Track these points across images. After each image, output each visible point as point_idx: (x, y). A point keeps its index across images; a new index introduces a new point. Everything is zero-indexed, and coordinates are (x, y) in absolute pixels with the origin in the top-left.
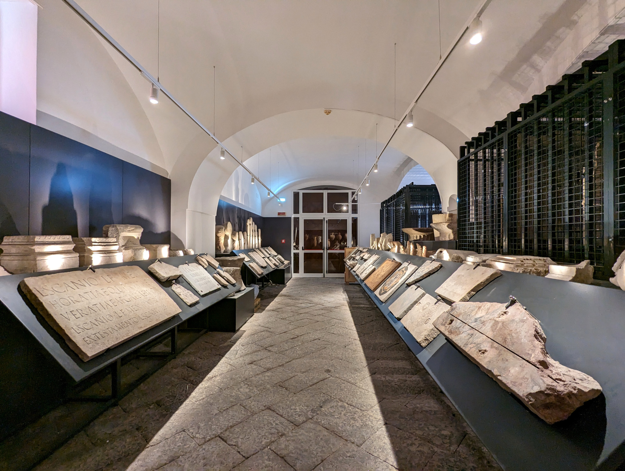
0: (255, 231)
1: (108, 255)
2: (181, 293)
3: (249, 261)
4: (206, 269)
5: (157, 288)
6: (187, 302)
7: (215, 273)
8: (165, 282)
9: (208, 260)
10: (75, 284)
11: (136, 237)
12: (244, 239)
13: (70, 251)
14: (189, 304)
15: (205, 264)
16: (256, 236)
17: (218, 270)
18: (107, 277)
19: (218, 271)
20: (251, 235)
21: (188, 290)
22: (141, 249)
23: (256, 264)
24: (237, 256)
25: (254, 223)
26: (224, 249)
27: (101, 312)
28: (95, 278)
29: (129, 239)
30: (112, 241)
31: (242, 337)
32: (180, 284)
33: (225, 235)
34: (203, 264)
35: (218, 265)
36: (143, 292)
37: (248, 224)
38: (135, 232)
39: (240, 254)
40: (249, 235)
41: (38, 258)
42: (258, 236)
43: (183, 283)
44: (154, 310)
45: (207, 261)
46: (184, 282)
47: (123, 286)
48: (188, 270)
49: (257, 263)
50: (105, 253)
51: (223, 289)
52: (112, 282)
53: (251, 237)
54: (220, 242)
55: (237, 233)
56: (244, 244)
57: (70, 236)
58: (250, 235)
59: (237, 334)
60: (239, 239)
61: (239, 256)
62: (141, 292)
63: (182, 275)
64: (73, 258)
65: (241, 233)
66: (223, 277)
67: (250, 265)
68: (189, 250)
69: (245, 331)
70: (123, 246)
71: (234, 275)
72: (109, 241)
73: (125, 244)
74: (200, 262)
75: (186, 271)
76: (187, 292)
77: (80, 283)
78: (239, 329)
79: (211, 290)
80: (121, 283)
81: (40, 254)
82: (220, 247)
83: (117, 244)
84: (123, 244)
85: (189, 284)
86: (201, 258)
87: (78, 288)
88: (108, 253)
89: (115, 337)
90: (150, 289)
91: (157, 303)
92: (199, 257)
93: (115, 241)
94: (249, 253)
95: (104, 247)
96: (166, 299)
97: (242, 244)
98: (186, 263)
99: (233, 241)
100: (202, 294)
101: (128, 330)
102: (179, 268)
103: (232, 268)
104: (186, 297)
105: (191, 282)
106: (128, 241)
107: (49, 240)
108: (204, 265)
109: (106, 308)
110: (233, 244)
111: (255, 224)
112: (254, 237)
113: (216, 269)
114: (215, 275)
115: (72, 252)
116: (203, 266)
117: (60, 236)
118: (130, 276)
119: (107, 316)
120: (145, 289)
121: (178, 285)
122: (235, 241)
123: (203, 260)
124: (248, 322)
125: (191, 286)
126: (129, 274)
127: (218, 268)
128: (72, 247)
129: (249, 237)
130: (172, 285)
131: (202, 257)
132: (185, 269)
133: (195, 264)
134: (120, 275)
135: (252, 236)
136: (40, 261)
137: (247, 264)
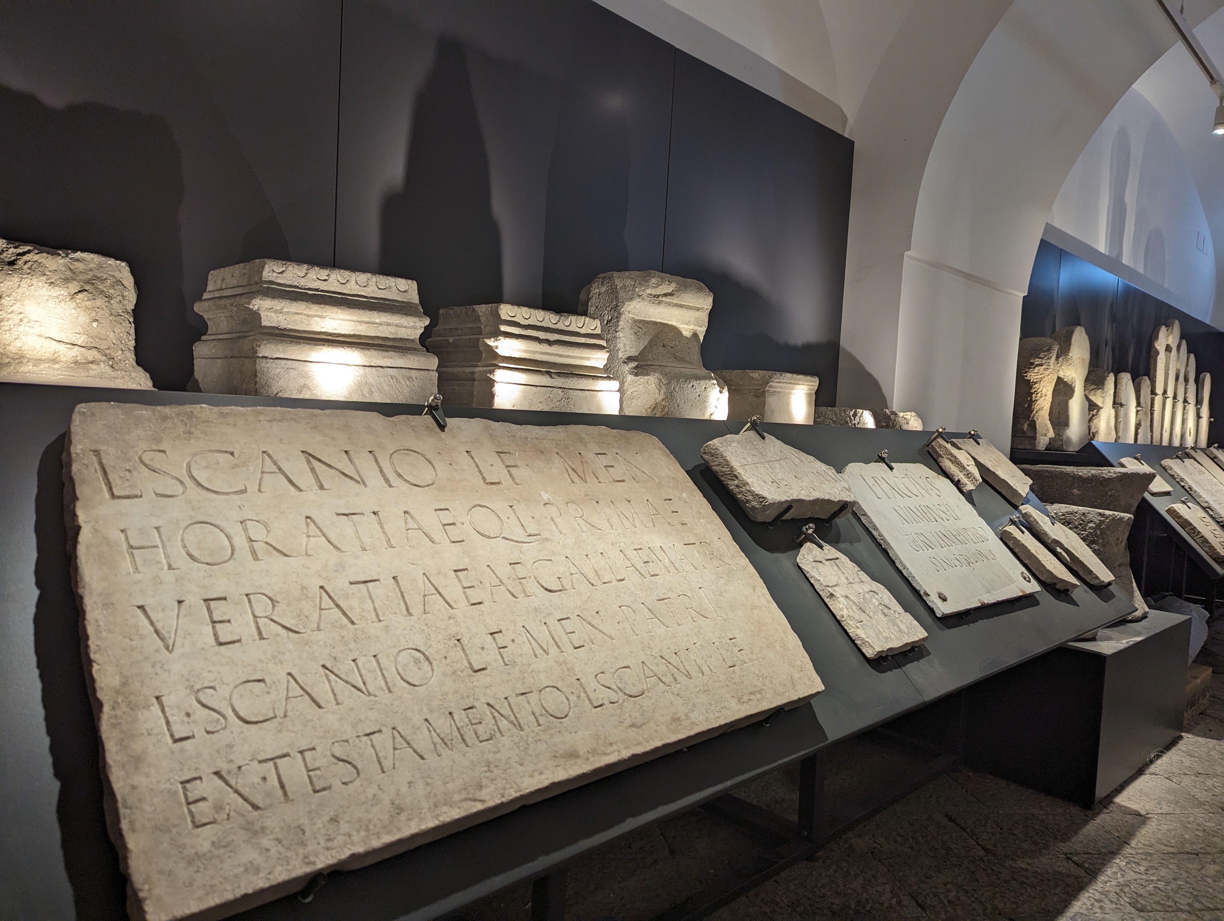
0: (1186, 380)
1: (558, 382)
2: (838, 592)
3: (1168, 494)
4: (969, 496)
5: (717, 544)
6: (864, 642)
7: (1013, 522)
8: (771, 524)
9: (980, 460)
10: (316, 464)
11: (686, 331)
12: (1139, 404)
13: (408, 345)
14: (870, 653)
15: (969, 475)
16: (1192, 399)
17: (1026, 508)
18: (496, 460)
19: (1026, 516)
20: (1170, 393)
21: (874, 578)
22: (698, 378)
23: (1202, 513)
24: (1112, 466)
25: (1184, 343)
26: (1051, 434)
27: (374, 629)
28: (430, 456)
29: (657, 336)
30: (582, 331)
31: (1127, 850)
32: (842, 545)
33: (1059, 380)
34: (959, 475)
35: (1027, 489)
36: (644, 555)
37: (1160, 345)
38: (681, 306)
39: (1124, 460)
40: (1159, 390)
41: (267, 350)
42: (1199, 402)
43: (856, 545)
44: (674, 660)
45: (979, 464)
46: (859, 540)
47: (553, 511)
48: (885, 486)
49: (1205, 509)
50: (548, 373)
51: (1047, 599)
52: (507, 481)
53: (1169, 402)
54: (1036, 407)
55: (1111, 378)
56: (1138, 426)
57: (414, 285)
58: (1165, 392)
59: (1099, 820)
60: (1117, 404)
61: (1123, 466)
62: (632, 554)
63: (854, 503)
64: (414, 373)
65: (1126, 378)
66: (1051, 546)
67: (1172, 512)
68: (901, 414)
69: (1141, 819)
70: (630, 359)
71: (1104, 545)
72: (572, 328)
73: (642, 353)
74: (947, 464)
75: (877, 489)
76: (867, 588)
77: (343, 464)
78: (1109, 799)
79: (990, 599)
80: (545, 496)
81: (277, 335)
82: (1033, 425)
83: (603, 343)
84: (634, 352)
85: (885, 552)
86: (949, 446)
87: (322, 487)
88: (559, 374)
89: (386, 799)
90: (679, 546)
91: (701, 621)
92: (940, 440)
93: (598, 331)
94: (1166, 462)
95: (545, 348)
96: (754, 607)
97: (1127, 423)
98: (881, 459)
99: (1092, 408)
100: (943, 609)
101: (488, 764)
102: (845, 475)
103: (1093, 513)
104: (858, 615)
105: (892, 544)
106: (652, 343)
107: (323, 286)
108: (964, 480)
109: (417, 610)
110: (1090, 420)
111: (1189, 352)
112: (1180, 405)
113: (1016, 507)
114: (1012, 529)
115: (415, 349)
116: (957, 484)
117: (369, 275)
118: (603, 474)
119: (404, 657)
120: (656, 540)
121: (827, 547)
122: (1099, 408)
123: (962, 456)
124: (1152, 768)
125: (893, 562)
126: (603, 461)
127: (1026, 501)
128: (414, 327)
129: (1158, 400)
130: (800, 545)
131: (954, 445)
132: (871, 482)
133: (919, 470)
134: (556, 459)
135: (1175, 397)
136: (270, 364)
137: (1161, 506)
